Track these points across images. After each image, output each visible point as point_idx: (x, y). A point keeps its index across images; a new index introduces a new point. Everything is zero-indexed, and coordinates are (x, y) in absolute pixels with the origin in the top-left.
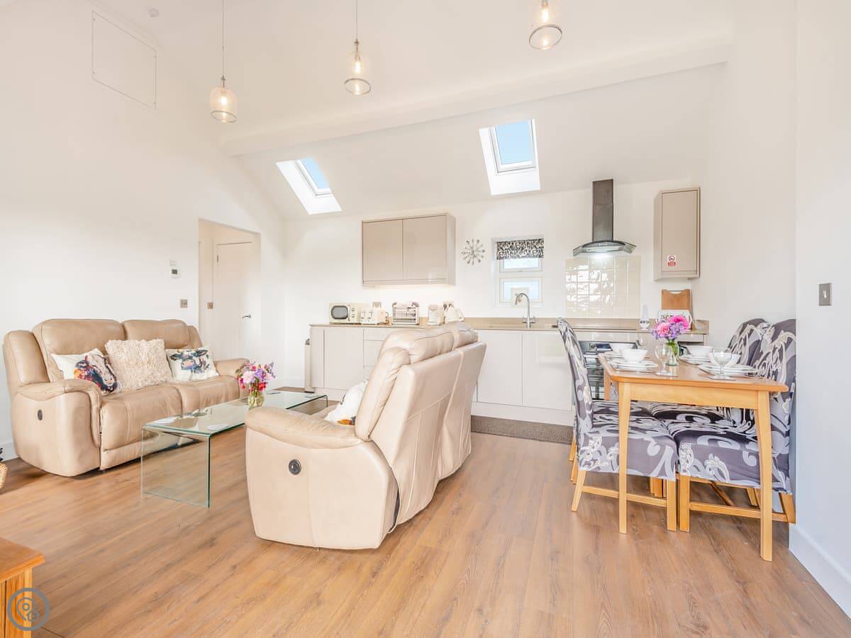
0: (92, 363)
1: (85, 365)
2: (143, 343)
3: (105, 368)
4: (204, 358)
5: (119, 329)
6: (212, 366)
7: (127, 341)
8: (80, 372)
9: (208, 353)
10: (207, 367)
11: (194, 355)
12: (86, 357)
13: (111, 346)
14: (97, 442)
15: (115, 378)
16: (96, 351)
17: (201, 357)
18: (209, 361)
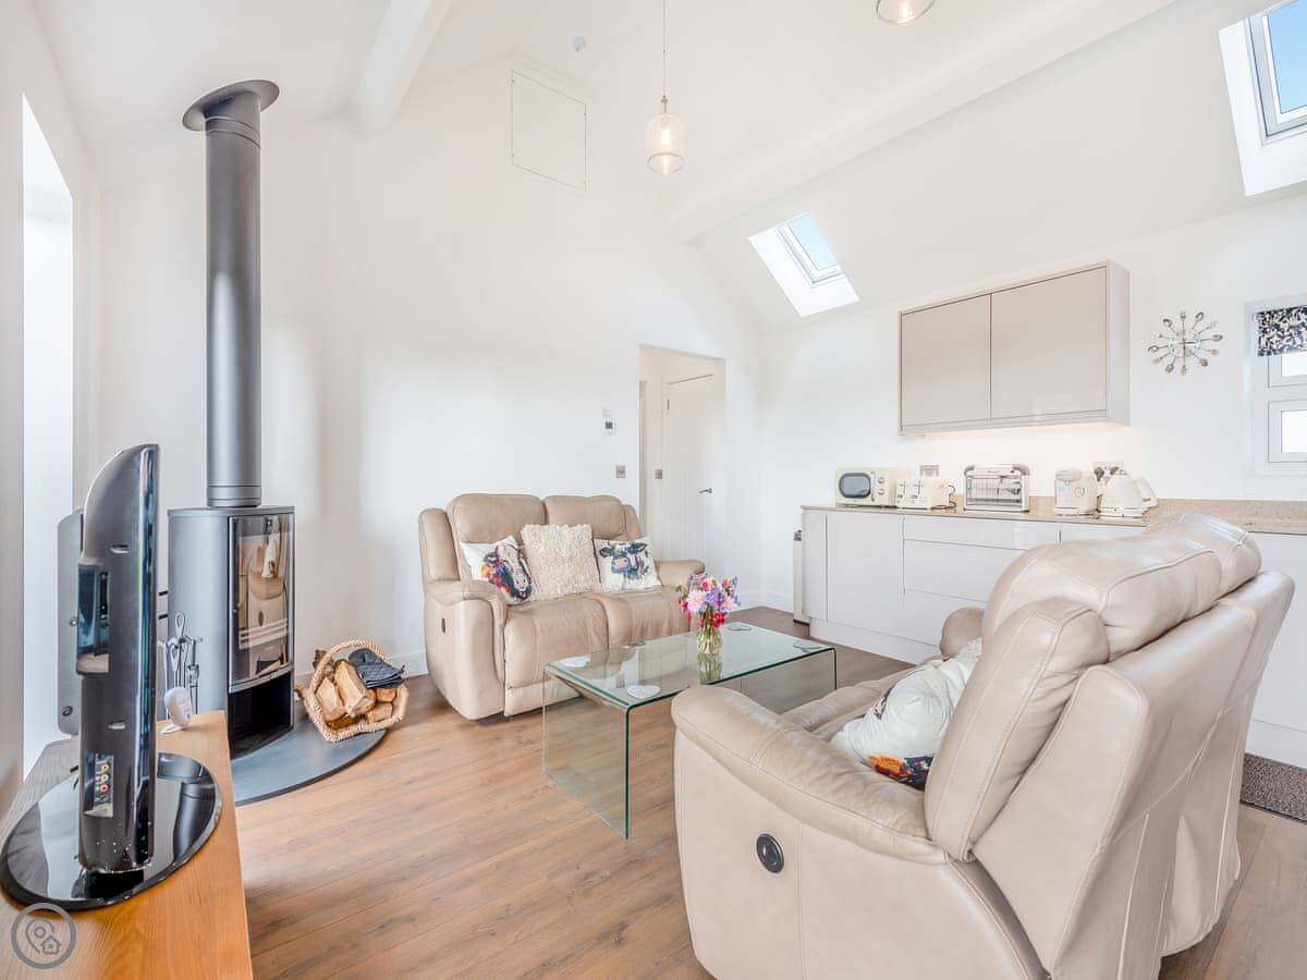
0: (503, 556)
1: (494, 559)
2: (566, 530)
3: (517, 564)
4: (641, 555)
5: (538, 509)
6: (652, 570)
7: (546, 527)
8: (488, 569)
9: (647, 549)
10: (646, 571)
11: (629, 550)
12: (497, 548)
13: (528, 532)
14: (500, 674)
15: (529, 579)
16: (511, 540)
17: (639, 554)
18: (648, 562)
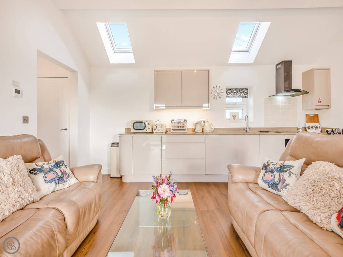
6: (71, 175)
9: (65, 163)
18: (68, 171)
